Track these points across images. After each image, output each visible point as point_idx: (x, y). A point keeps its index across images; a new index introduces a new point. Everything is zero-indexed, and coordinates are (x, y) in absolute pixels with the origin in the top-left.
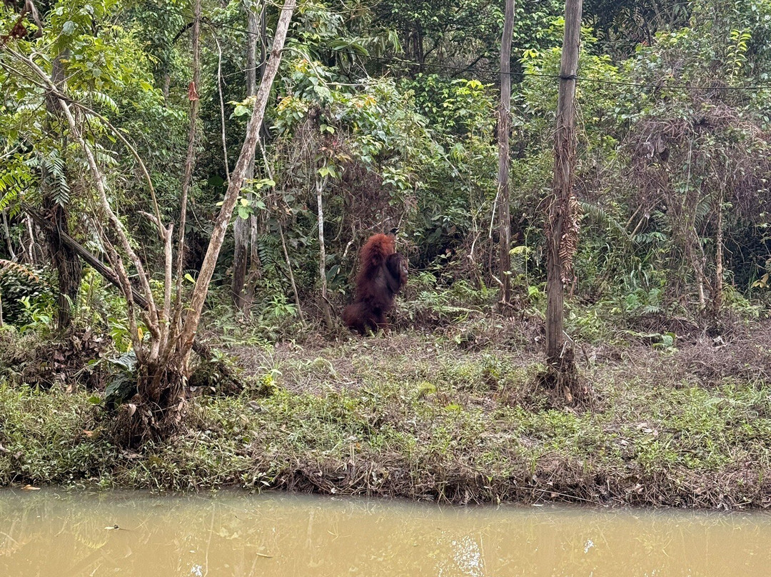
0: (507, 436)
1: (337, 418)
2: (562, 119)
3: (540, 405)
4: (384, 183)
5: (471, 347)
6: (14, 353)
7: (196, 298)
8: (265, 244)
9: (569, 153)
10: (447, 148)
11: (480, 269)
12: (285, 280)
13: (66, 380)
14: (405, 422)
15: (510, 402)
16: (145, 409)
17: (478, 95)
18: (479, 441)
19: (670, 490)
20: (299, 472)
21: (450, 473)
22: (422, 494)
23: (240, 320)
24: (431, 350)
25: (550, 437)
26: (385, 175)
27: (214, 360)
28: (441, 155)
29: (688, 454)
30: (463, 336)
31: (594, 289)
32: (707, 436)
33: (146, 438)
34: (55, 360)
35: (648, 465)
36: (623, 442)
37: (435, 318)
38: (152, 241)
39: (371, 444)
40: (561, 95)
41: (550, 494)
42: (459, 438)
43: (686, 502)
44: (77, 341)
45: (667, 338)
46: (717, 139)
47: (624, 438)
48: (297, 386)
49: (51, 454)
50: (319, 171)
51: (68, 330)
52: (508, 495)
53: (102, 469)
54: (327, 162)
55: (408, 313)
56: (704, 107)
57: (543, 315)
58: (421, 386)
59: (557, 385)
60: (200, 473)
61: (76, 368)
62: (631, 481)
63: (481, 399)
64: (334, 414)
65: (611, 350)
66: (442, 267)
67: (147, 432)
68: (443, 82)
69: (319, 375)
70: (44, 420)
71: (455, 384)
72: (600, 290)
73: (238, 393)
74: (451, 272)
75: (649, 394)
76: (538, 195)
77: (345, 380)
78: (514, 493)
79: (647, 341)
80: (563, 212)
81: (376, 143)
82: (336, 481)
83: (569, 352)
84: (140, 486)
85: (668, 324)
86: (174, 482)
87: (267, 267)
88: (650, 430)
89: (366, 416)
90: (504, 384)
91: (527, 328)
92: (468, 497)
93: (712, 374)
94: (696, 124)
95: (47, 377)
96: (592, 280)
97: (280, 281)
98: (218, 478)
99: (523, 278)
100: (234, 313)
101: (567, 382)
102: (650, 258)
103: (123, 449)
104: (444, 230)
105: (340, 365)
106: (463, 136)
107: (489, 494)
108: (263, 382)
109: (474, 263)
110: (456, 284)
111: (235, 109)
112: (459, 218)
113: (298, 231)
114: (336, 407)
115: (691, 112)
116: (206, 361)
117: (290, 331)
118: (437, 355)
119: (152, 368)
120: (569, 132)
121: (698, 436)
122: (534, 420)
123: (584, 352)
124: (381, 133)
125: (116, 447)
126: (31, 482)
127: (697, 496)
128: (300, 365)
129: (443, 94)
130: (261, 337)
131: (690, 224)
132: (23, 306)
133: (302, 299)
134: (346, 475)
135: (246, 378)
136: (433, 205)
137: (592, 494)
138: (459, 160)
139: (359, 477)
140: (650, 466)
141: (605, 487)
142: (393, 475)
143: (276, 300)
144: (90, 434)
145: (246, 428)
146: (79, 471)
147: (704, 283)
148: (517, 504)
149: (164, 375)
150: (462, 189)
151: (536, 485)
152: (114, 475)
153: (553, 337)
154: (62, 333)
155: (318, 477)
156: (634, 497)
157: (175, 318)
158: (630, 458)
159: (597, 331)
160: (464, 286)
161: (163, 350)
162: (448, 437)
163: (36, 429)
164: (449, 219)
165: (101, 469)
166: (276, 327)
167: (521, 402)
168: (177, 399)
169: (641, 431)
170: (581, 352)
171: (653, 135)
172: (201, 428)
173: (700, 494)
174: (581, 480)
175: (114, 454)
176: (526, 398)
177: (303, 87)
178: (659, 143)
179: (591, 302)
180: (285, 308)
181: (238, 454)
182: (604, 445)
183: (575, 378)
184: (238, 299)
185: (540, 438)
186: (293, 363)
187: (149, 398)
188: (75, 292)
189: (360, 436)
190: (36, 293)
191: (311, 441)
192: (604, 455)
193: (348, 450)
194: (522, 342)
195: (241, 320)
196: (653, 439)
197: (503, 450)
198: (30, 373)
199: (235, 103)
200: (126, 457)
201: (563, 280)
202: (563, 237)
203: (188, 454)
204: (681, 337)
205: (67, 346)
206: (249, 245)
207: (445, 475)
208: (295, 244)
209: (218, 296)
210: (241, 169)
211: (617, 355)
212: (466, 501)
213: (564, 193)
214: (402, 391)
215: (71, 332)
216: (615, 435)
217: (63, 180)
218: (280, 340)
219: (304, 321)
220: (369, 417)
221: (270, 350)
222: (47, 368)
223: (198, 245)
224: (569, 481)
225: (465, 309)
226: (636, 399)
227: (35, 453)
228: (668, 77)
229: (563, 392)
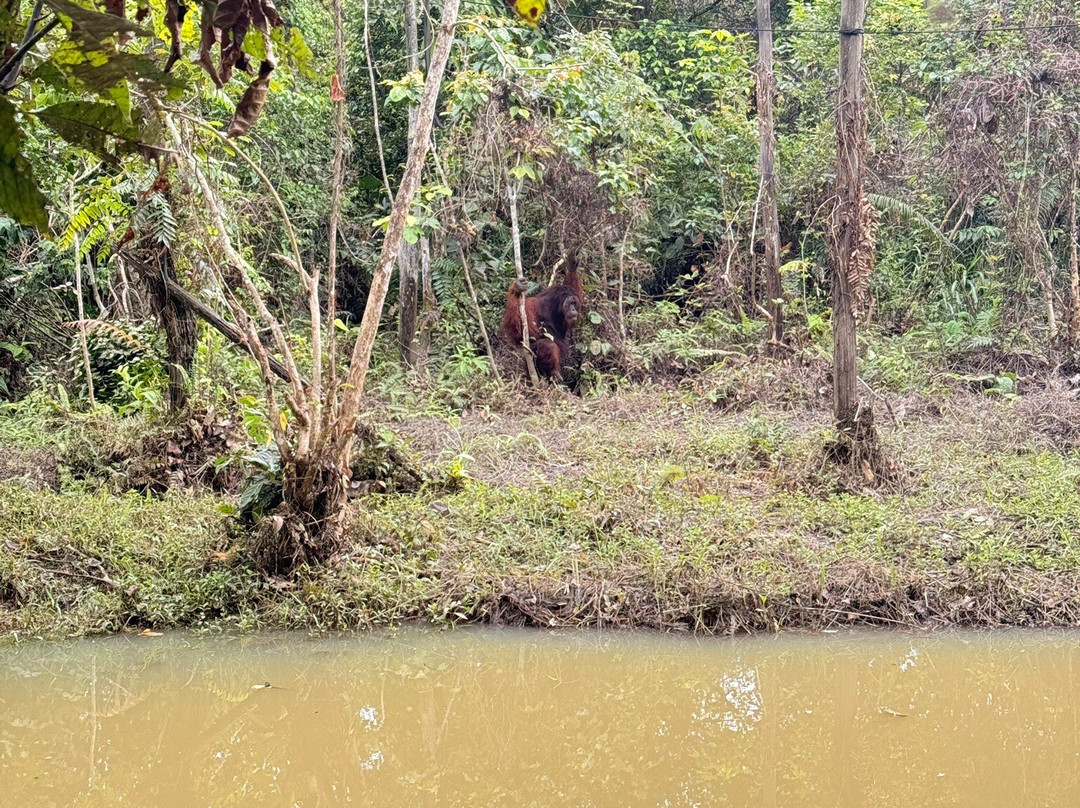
0: (786, 535)
1: (553, 519)
2: (845, 91)
3: (829, 487)
4: (600, 184)
5: (732, 405)
6: (113, 446)
7: (355, 369)
8: (442, 271)
9: (857, 138)
10: (686, 122)
11: (740, 293)
12: (471, 321)
13: (185, 480)
14: (645, 521)
15: (786, 485)
16: (294, 522)
17: (727, 51)
18: (748, 544)
19: (1011, 602)
20: (505, 599)
21: (710, 593)
22: (672, 622)
23: (412, 382)
24: (676, 413)
25: (844, 532)
26: (602, 173)
27: (382, 445)
28: (680, 134)
29: (1035, 550)
30: (719, 392)
31: (901, 312)
32: (1061, 524)
33: (299, 561)
34: (169, 454)
35: (980, 570)
36: (945, 537)
37: (679, 366)
38: (287, 275)
39: (600, 554)
40: (842, 57)
41: (846, 616)
42: (719, 541)
43: (1034, 618)
44: (196, 426)
45: (1005, 381)
46: (1066, 100)
47: (947, 530)
48: (495, 473)
49: (173, 586)
50: (513, 171)
51: (184, 412)
52: (789, 619)
53: (243, 604)
54: (521, 158)
55: (642, 360)
56: (1045, 57)
57: (830, 357)
58: (665, 468)
59: (852, 458)
60: (373, 605)
61: (198, 463)
62: (958, 592)
63: (747, 482)
64: (548, 514)
65: (926, 402)
66: (686, 291)
67: (300, 552)
68: (678, 30)
69: (524, 456)
70: (161, 539)
71: (712, 460)
72: (909, 314)
73: (417, 488)
74: (699, 298)
75: (980, 465)
76: (816, 185)
77: (560, 462)
78: (798, 616)
79: (975, 387)
80: (851, 220)
81: (587, 128)
82: (555, 609)
83: (867, 412)
84: (293, 625)
85: (1005, 360)
86: (340, 618)
87: (445, 303)
88: (981, 519)
89: (592, 515)
90: (779, 459)
91: (808, 376)
92: (735, 624)
93: (1068, 431)
94: (1034, 81)
95: (159, 476)
96: (897, 301)
97: (464, 323)
98: (397, 610)
99: (799, 304)
100: (404, 371)
101: (865, 455)
102: (979, 261)
103: (270, 576)
104: (688, 240)
105: (553, 439)
106: (709, 105)
107: (763, 619)
108: (449, 472)
109: (731, 285)
110: (709, 316)
111: (391, 91)
112: (707, 221)
113: (485, 251)
114: (550, 505)
115: (1028, 64)
116: (371, 446)
117: (481, 393)
118: (685, 420)
119: (301, 468)
120: (856, 109)
121: (1048, 524)
122: (822, 510)
123: (889, 407)
124: (594, 115)
125: (259, 573)
126: (149, 625)
127: (1049, 609)
128: (498, 442)
129: (678, 47)
130: (443, 404)
131: (1032, 218)
132: (119, 378)
133: (495, 346)
134: (568, 600)
135: (427, 467)
136: (671, 206)
137: (905, 613)
138: (705, 140)
139: (586, 602)
140: (983, 572)
141: (921, 602)
142: (631, 597)
143: (460, 352)
144: (223, 556)
145: (430, 540)
146: (213, 608)
147: (1054, 300)
148: (802, 630)
149: (318, 475)
150: (711, 180)
151: (827, 604)
152: (260, 612)
153: (843, 392)
154: (176, 416)
155: (532, 604)
156: (962, 615)
157: (329, 398)
158: (955, 559)
159: (907, 375)
160: (718, 318)
161: (315, 441)
162: (705, 540)
163: (151, 552)
164: (694, 225)
165: (241, 605)
166: (463, 390)
167: (802, 483)
168: (336, 505)
169: (970, 519)
170: (885, 407)
171: (975, 99)
172: (369, 541)
173: (1053, 606)
174: (889, 594)
175: (258, 583)
176: (810, 478)
177: (483, 56)
178: (984, 109)
179: (897, 332)
180: (473, 363)
181: (421, 576)
182: (919, 542)
183: (877, 448)
184: (408, 352)
185: (831, 535)
186: (488, 439)
187: (300, 506)
188: (190, 361)
189: (584, 543)
190: (136, 359)
191: (518, 554)
192: (919, 557)
193: (569, 564)
194: (801, 396)
195: (414, 382)
196: (987, 530)
197: (780, 555)
198: (137, 472)
199: (390, 82)
200: (274, 586)
201: (855, 314)
202: (853, 254)
203: (355, 579)
204: (1024, 378)
205: (183, 434)
206: (420, 274)
207: (703, 595)
208: (482, 269)
209: (381, 347)
210: (407, 191)
211: (936, 408)
212: (733, 630)
213: (851, 193)
214: (638, 478)
215: (187, 415)
216: (935, 528)
217: (166, 210)
218: (469, 407)
219: (500, 378)
220: (596, 517)
221: (455, 423)
222: (159, 465)
223: (349, 275)
224: (871, 596)
225: (721, 352)
226: (962, 473)
227: (153, 586)
228: (992, 16)
229: (860, 467)
